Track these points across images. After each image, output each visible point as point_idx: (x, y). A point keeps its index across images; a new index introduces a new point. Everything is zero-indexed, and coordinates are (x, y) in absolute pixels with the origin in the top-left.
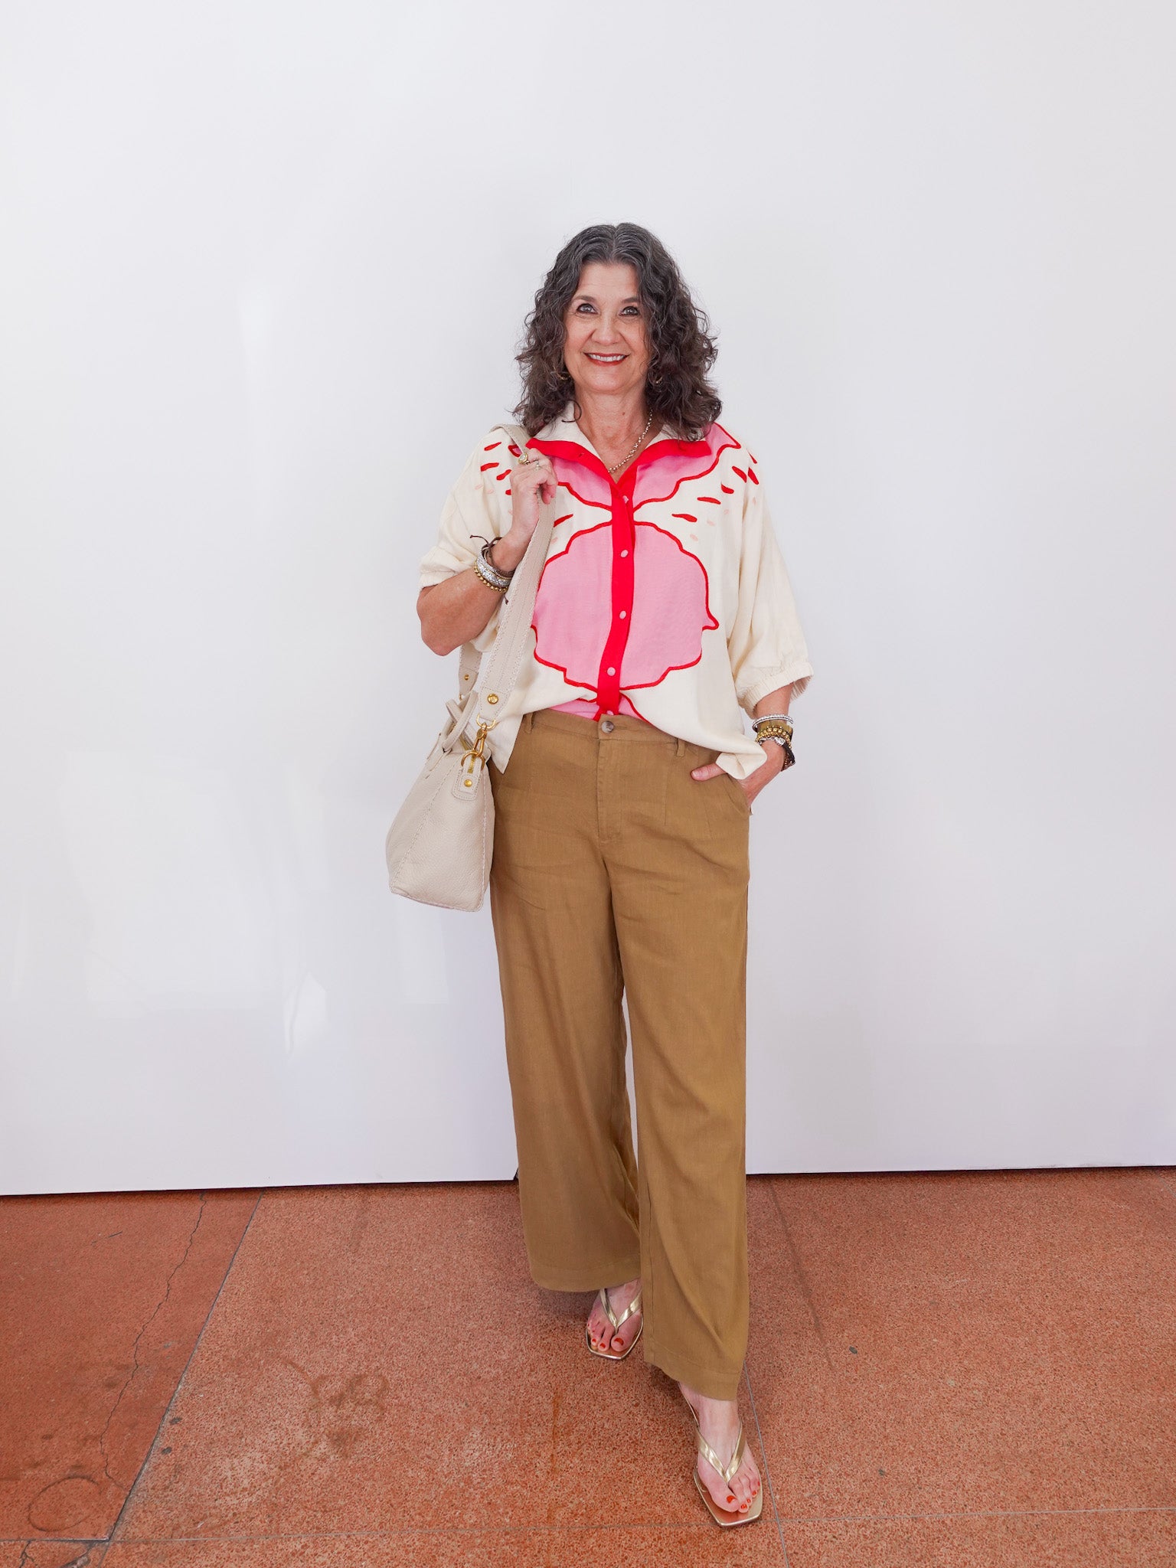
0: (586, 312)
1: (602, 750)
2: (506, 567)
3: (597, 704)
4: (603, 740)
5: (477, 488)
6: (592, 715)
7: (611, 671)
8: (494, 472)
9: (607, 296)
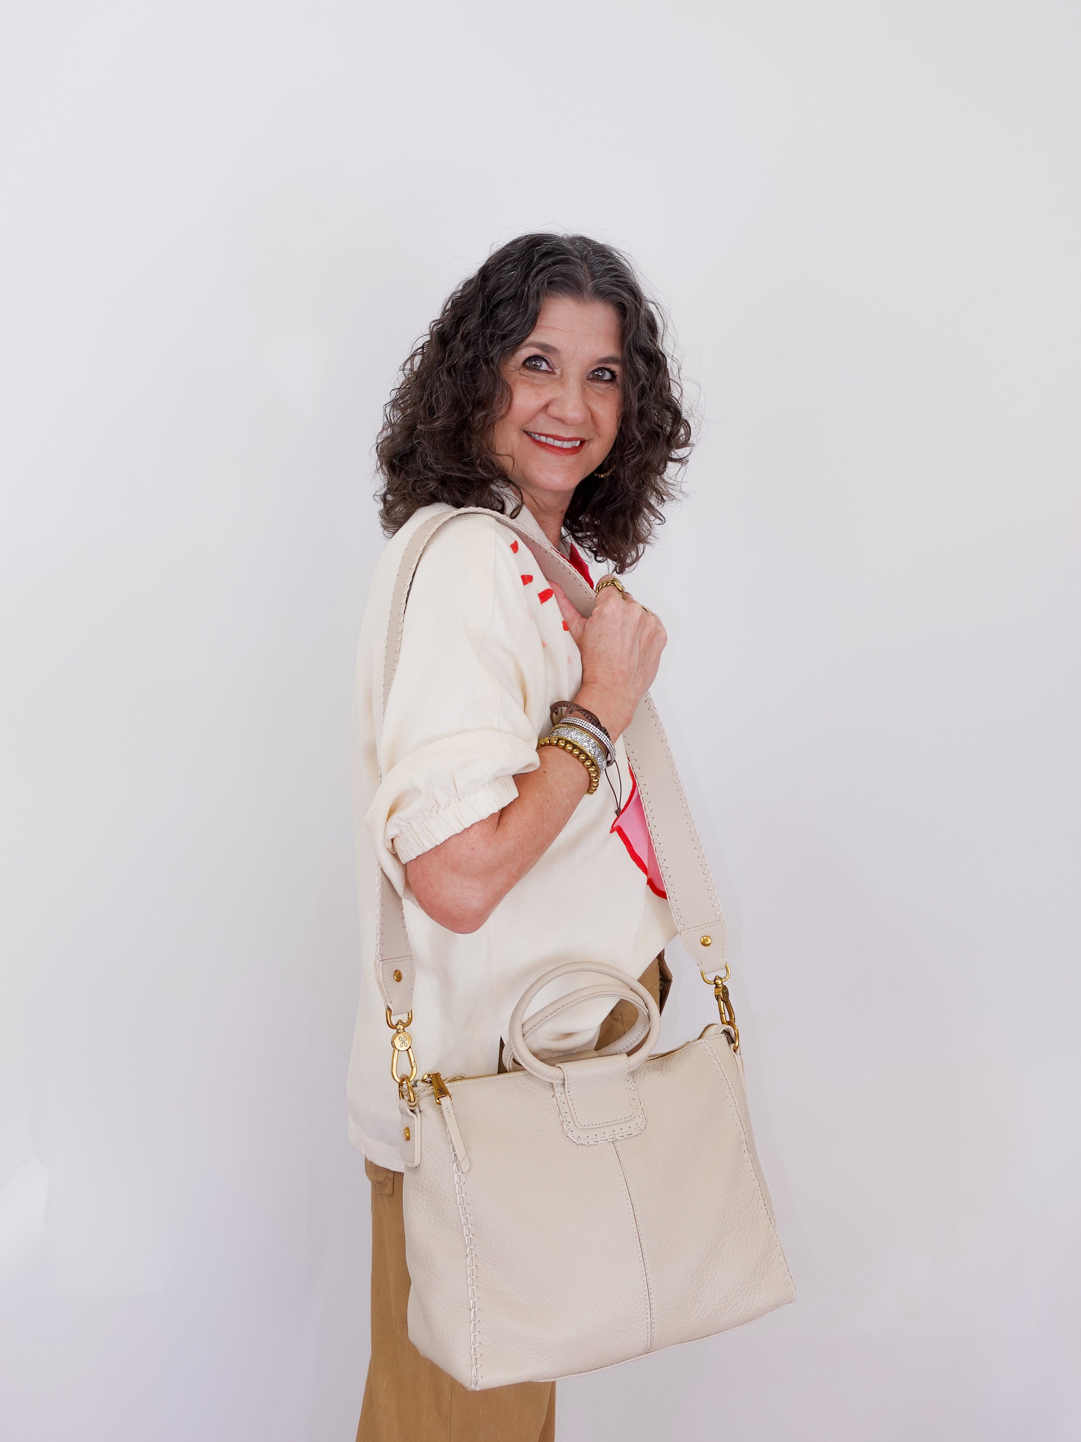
8: (533, 589)
9: (576, 349)
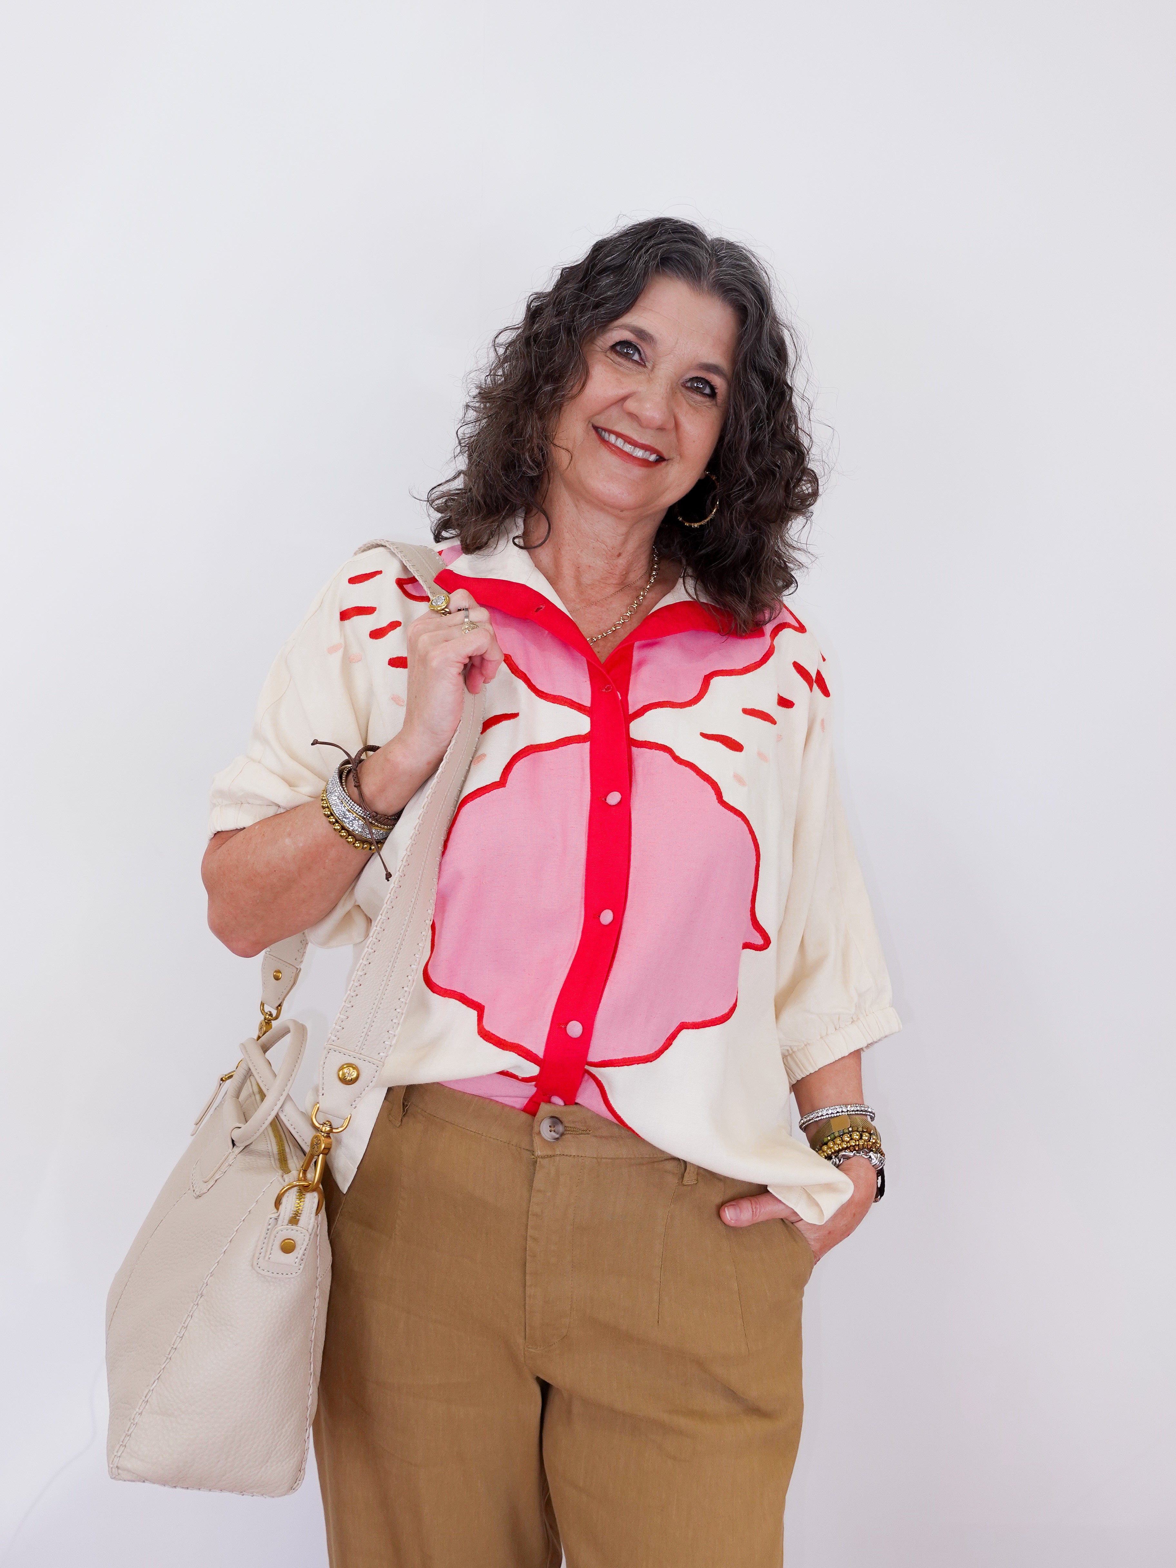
0: (627, 356)
1: (540, 1176)
2: (383, 805)
3: (536, 1086)
4: (543, 1157)
5: (332, 650)
6: (521, 1103)
7: (575, 1029)
8: (364, 624)
9: (677, 343)
